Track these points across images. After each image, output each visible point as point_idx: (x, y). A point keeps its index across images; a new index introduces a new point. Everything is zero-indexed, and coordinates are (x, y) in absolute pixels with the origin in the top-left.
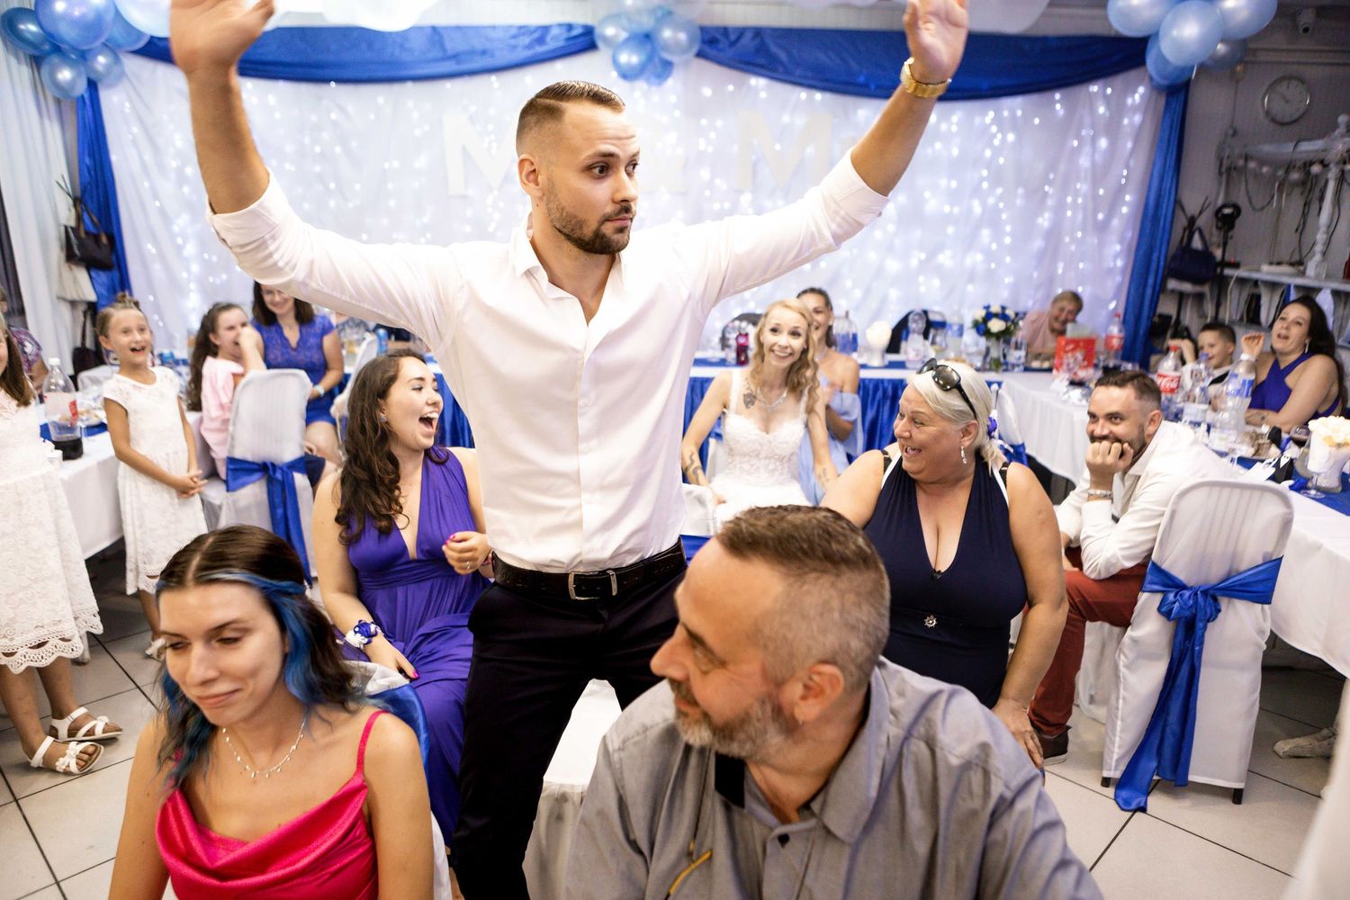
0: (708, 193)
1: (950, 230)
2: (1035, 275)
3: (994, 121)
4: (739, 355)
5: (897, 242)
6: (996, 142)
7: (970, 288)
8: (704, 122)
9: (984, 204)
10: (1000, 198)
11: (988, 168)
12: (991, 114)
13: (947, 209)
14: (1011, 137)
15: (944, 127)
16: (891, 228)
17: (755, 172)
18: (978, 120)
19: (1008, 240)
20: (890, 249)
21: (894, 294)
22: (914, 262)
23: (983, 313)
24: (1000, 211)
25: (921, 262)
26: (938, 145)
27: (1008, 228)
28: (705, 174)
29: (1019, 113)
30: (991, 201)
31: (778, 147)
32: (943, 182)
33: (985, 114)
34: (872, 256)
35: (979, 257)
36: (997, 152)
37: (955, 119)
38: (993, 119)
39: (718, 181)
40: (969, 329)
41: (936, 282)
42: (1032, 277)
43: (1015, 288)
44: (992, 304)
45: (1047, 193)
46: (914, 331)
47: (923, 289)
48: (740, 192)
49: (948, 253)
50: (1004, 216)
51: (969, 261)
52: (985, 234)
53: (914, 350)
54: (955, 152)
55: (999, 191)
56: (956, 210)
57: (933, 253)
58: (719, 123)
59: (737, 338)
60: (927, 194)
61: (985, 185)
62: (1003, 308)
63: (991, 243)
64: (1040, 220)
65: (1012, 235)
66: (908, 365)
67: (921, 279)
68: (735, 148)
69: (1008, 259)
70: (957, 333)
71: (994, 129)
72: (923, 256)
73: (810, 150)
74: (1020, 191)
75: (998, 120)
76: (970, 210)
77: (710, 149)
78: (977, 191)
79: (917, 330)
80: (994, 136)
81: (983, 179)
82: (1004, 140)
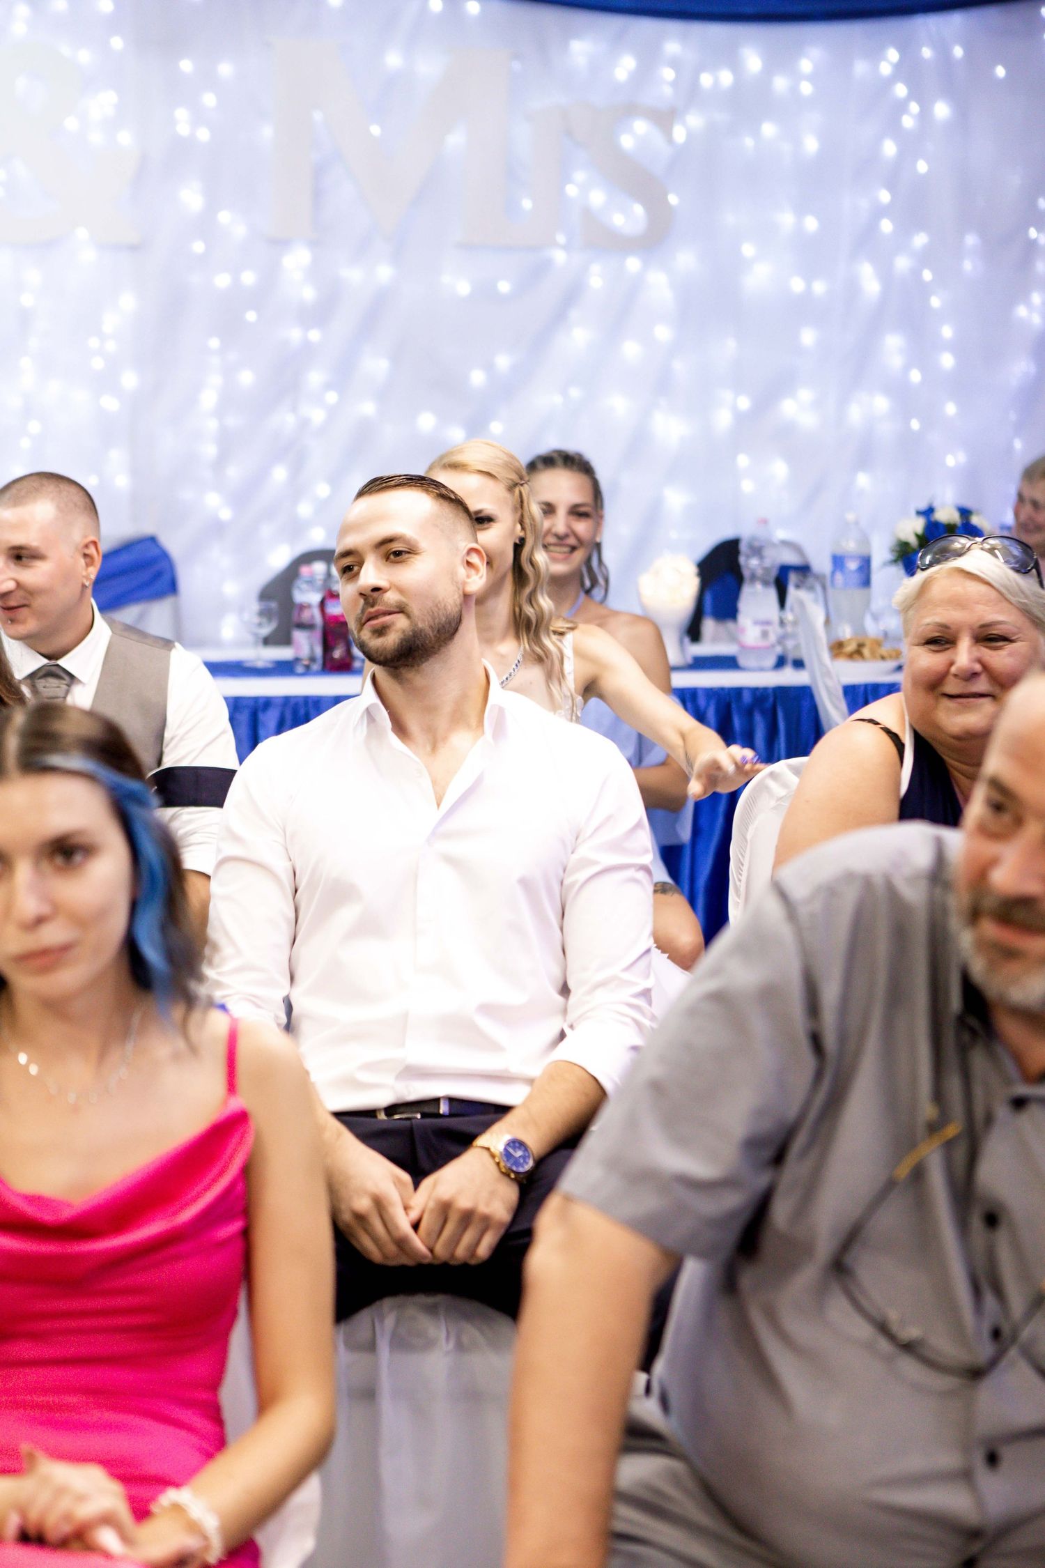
0: (198, 247)
1: (808, 337)
2: (1018, 444)
3: (901, 72)
4: (327, 647)
5: (678, 366)
6: (908, 122)
7: (863, 480)
8: (186, 65)
9: (886, 275)
10: (924, 259)
11: (891, 187)
12: (893, 55)
13: (797, 285)
14: (942, 110)
15: (780, 83)
16: (663, 333)
17: (318, 195)
18: (860, 68)
19: (947, 361)
20: (663, 385)
21: (676, 499)
22: (723, 419)
23: (919, 525)
24: (924, 291)
25: (740, 419)
26: (769, 129)
27: (947, 332)
28: (192, 198)
29: (958, 52)
30: (902, 263)
31: (375, 130)
32: (787, 219)
33: (876, 55)
34: (619, 405)
35: (881, 403)
36: (910, 145)
37: (806, 65)
38: (897, 67)
39: (224, 217)
40: (885, 564)
41: (780, 469)
42: (1010, 449)
43: (971, 476)
44: (936, 504)
45: (1035, 242)
46: (754, 578)
47: (747, 486)
48: (281, 244)
49: (805, 395)
50: (935, 302)
51: (855, 413)
52: (893, 345)
53: (757, 623)
54: (811, 145)
55: (920, 240)
56: (819, 287)
57: (767, 398)
58: (225, 69)
59: (322, 604)
60: (748, 250)
61: (886, 226)
62: (965, 513)
63: (907, 368)
64: (1022, 311)
65: (955, 347)
66: (742, 661)
67: (743, 460)
68: (267, 132)
69: (951, 409)
70: (856, 578)
71: (901, 90)
72: (744, 403)
73: (456, 140)
74: (971, 240)
75: (909, 70)
76: (853, 287)
77: (203, 135)
78: (866, 242)
79: (759, 572)
80: (901, 107)
81: (880, 212)
82: (925, 115)
